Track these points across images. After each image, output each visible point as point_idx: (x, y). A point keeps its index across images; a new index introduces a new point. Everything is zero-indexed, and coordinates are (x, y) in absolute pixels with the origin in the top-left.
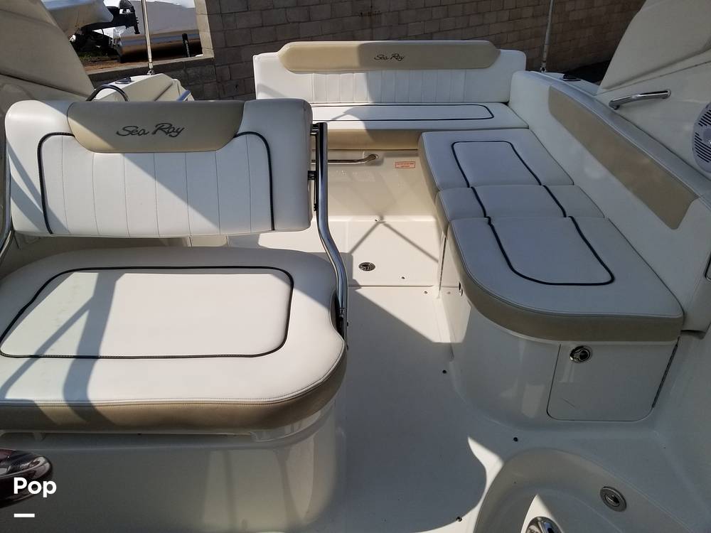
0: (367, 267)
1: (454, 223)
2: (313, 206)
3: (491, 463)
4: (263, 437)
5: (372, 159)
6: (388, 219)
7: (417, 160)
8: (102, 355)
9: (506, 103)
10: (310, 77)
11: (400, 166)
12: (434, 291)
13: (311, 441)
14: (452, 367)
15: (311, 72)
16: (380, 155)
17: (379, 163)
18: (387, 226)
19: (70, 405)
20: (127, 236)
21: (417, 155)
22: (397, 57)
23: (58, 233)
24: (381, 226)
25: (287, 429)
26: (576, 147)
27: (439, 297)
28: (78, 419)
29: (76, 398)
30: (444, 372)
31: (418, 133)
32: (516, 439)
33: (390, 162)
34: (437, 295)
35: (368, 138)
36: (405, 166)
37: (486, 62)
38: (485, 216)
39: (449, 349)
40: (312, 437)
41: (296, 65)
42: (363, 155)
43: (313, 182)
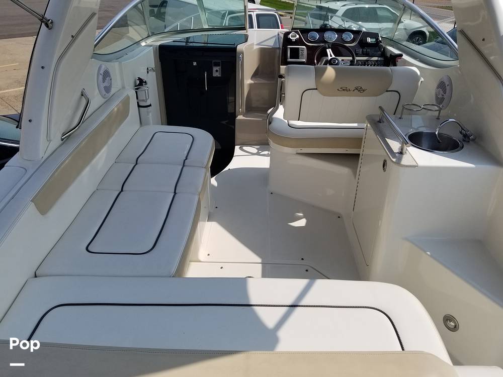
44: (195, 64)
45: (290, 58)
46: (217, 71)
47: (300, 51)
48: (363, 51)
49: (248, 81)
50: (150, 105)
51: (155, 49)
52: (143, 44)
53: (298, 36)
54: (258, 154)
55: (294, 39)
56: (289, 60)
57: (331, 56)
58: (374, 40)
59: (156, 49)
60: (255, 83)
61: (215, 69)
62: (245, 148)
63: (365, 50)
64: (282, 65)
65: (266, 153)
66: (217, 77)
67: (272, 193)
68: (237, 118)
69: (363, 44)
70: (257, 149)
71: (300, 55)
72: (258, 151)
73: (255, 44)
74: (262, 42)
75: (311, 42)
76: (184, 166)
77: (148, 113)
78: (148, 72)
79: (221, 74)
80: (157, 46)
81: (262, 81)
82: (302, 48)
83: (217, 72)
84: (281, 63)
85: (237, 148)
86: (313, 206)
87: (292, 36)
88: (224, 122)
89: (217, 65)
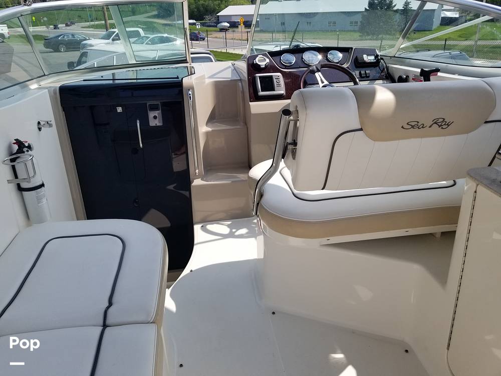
44: (119, 110)
45: (262, 91)
46: (155, 117)
47: (275, 81)
48: (360, 73)
49: (204, 129)
50: (42, 185)
51: (52, 93)
52: (34, 86)
53: (268, 60)
54: (231, 235)
55: (263, 64)
56: (261, 93)
57: (323, 82)
58: (373, 58)
59: (55, 93)
60: (212, 130)
61: (151, 114)
62: (210, 227)
63: (363, 72)
64: (251, 101)
65: (243, 231)
66: (156, 127)
67: (274, 313)
68: (193, 184)
69: (359, 64)
70: (228, 226)
71: (276, 85)
72: (231, 231)
73: (206, 77)
74: (215, 74)
75: (286, 67)
76: (105, 326)
77: (39, 200)
78: (40, 129)
79: (162, 121)
80: (56, 87)
81: (223, 127)
82: (276, 76)
83: (155, 119)
84: (250, 99)
85: (197, 228)
86: (353, 332)
87: (259, 61)
88: (171, 187)
89: (154, 108)
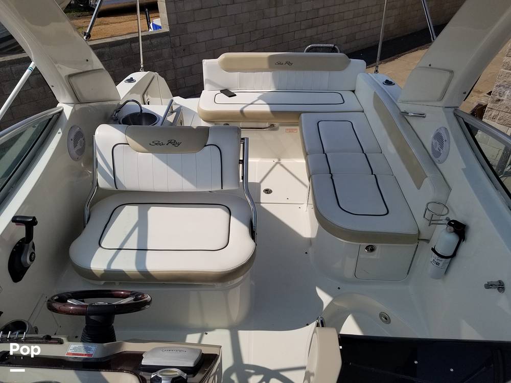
0: (268, 191)
1: (313, 176)
2: (241, 177)
3: (326, 299)
4: (219, 285)
5: (272, 127)
6: (283, 161)
7: (298, 128)
8: (149, 249)
9: (353, 91)
10: (236, 75)
11: (288, 131)
12: (304, 207)
13: (238, 288)
14: (310, 250)
15: (237, 71)
16: (276, 124)
17: (276, 129)
18: (282, 165)
19: (139, 271)
20: (153, 191)
21: (298, 125)
22: (289, 63)
23: (120, 188)
24: (278, 165)
25: (229, 283)
26: (384, 132)
27: (306, 211)
28: (142, 277)
29: (141, 268)
30: (306, 253)
31: (298, 114)
32: (339, 288)
33: (282, 129)
34: (305, 210)
35: (272, 116)
36: (291, 131)
37: (342, 67)
38: (330, 173)
39: (310, 241)
40: (239, 286)
41: (229, 67)
42: (267, 125)
43: (241, 165)
